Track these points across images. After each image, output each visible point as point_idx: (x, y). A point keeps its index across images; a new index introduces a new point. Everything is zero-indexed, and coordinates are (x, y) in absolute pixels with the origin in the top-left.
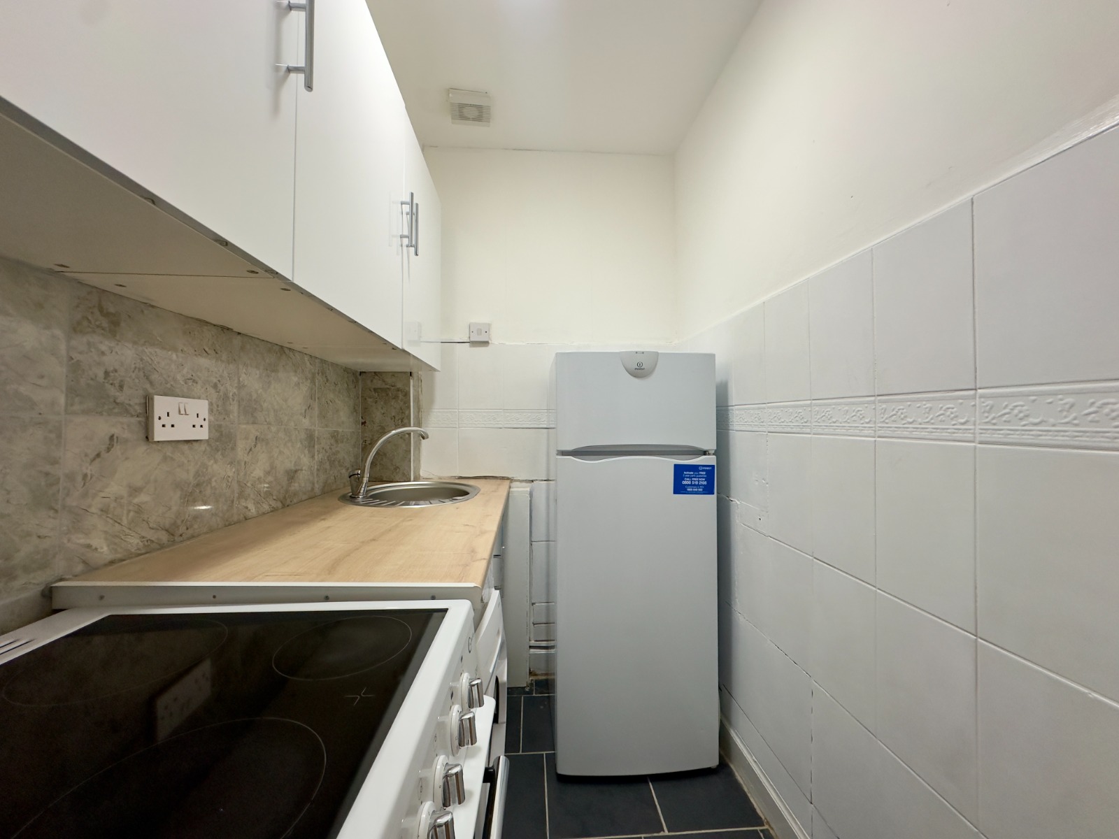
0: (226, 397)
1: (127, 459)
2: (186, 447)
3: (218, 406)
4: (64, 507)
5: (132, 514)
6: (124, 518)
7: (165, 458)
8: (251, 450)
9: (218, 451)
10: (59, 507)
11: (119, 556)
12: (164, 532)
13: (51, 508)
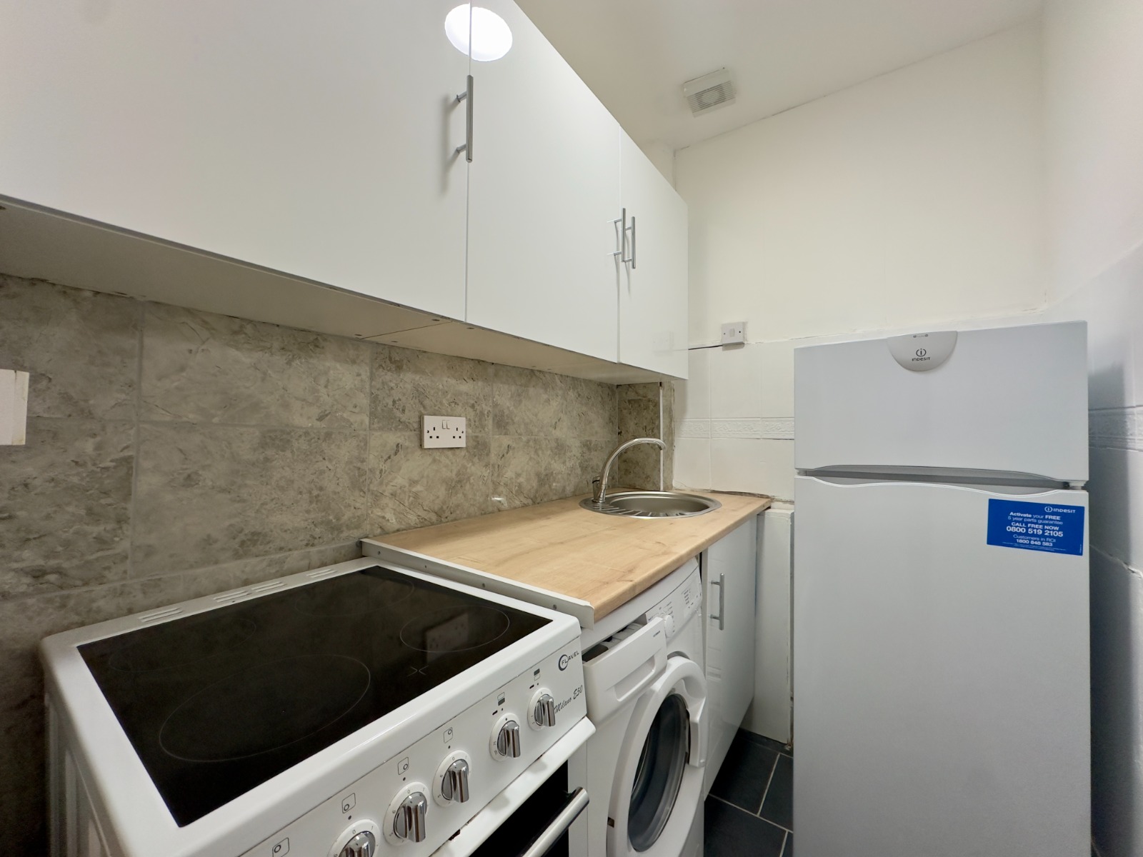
0: (482, 413)
1: (408, 460)
2: (449, 453)
3: (475, 422)
4: (369, 490)
5: (411, 498)
6: (406, 501)
7: (434, 461)
8: (503, 455)
9: (475, 456)
10: (366, 490)
11: (403, 527)
12: (435, 514)
13: (361, 490)
